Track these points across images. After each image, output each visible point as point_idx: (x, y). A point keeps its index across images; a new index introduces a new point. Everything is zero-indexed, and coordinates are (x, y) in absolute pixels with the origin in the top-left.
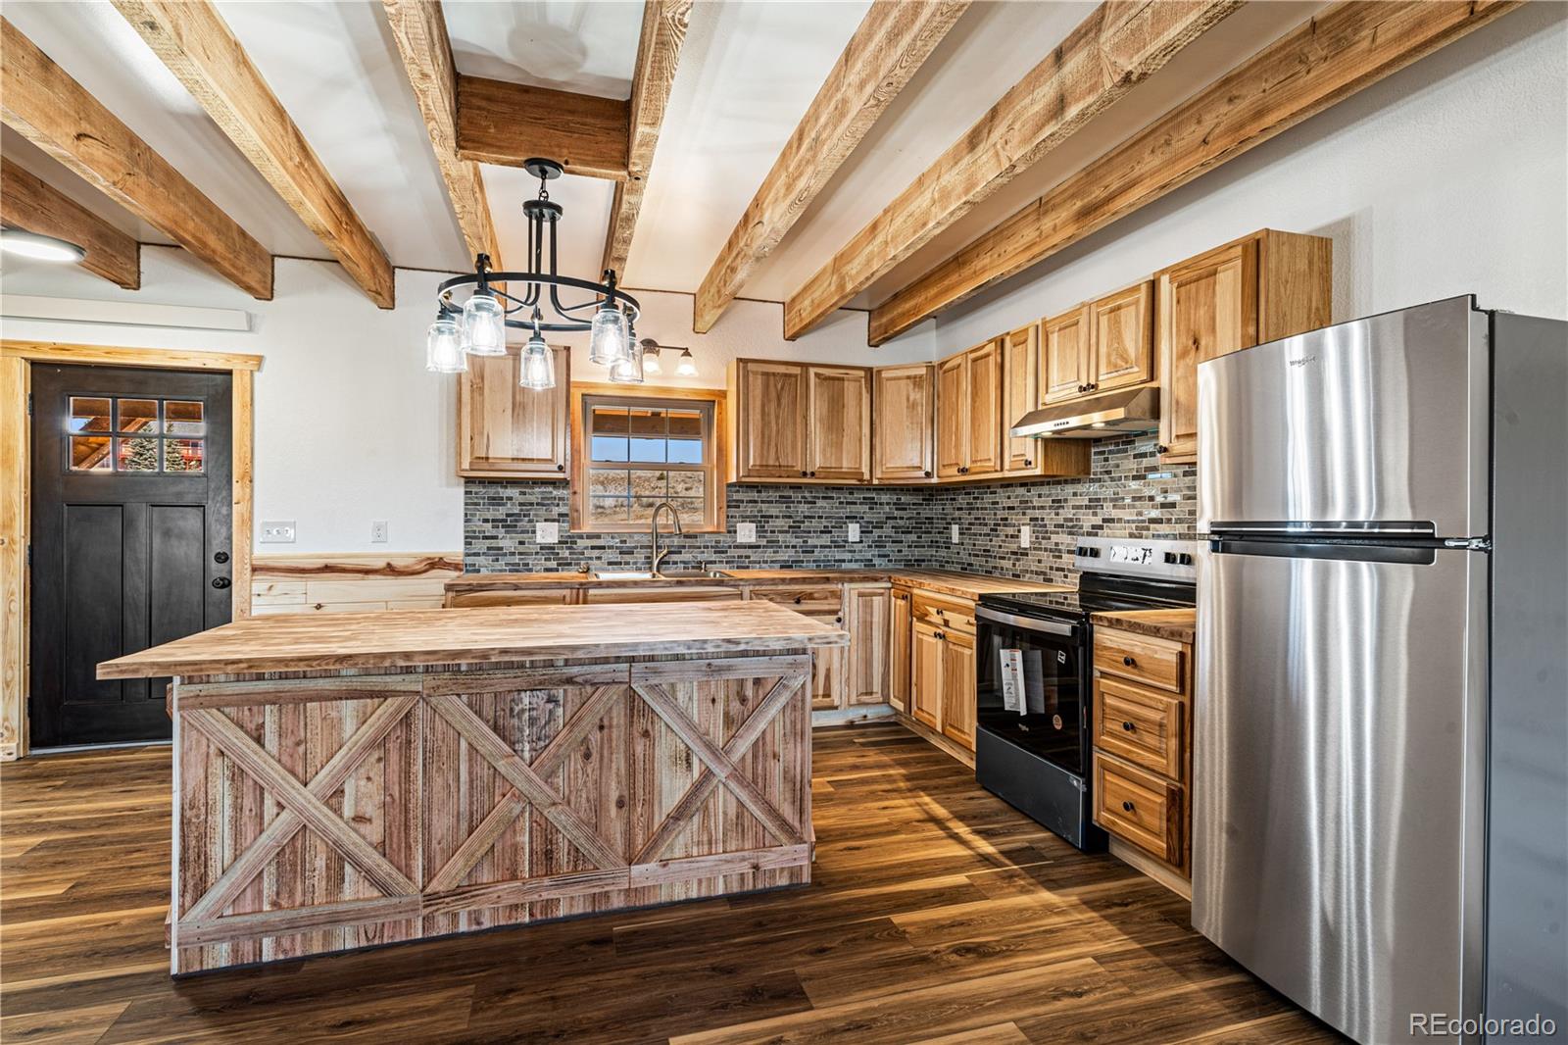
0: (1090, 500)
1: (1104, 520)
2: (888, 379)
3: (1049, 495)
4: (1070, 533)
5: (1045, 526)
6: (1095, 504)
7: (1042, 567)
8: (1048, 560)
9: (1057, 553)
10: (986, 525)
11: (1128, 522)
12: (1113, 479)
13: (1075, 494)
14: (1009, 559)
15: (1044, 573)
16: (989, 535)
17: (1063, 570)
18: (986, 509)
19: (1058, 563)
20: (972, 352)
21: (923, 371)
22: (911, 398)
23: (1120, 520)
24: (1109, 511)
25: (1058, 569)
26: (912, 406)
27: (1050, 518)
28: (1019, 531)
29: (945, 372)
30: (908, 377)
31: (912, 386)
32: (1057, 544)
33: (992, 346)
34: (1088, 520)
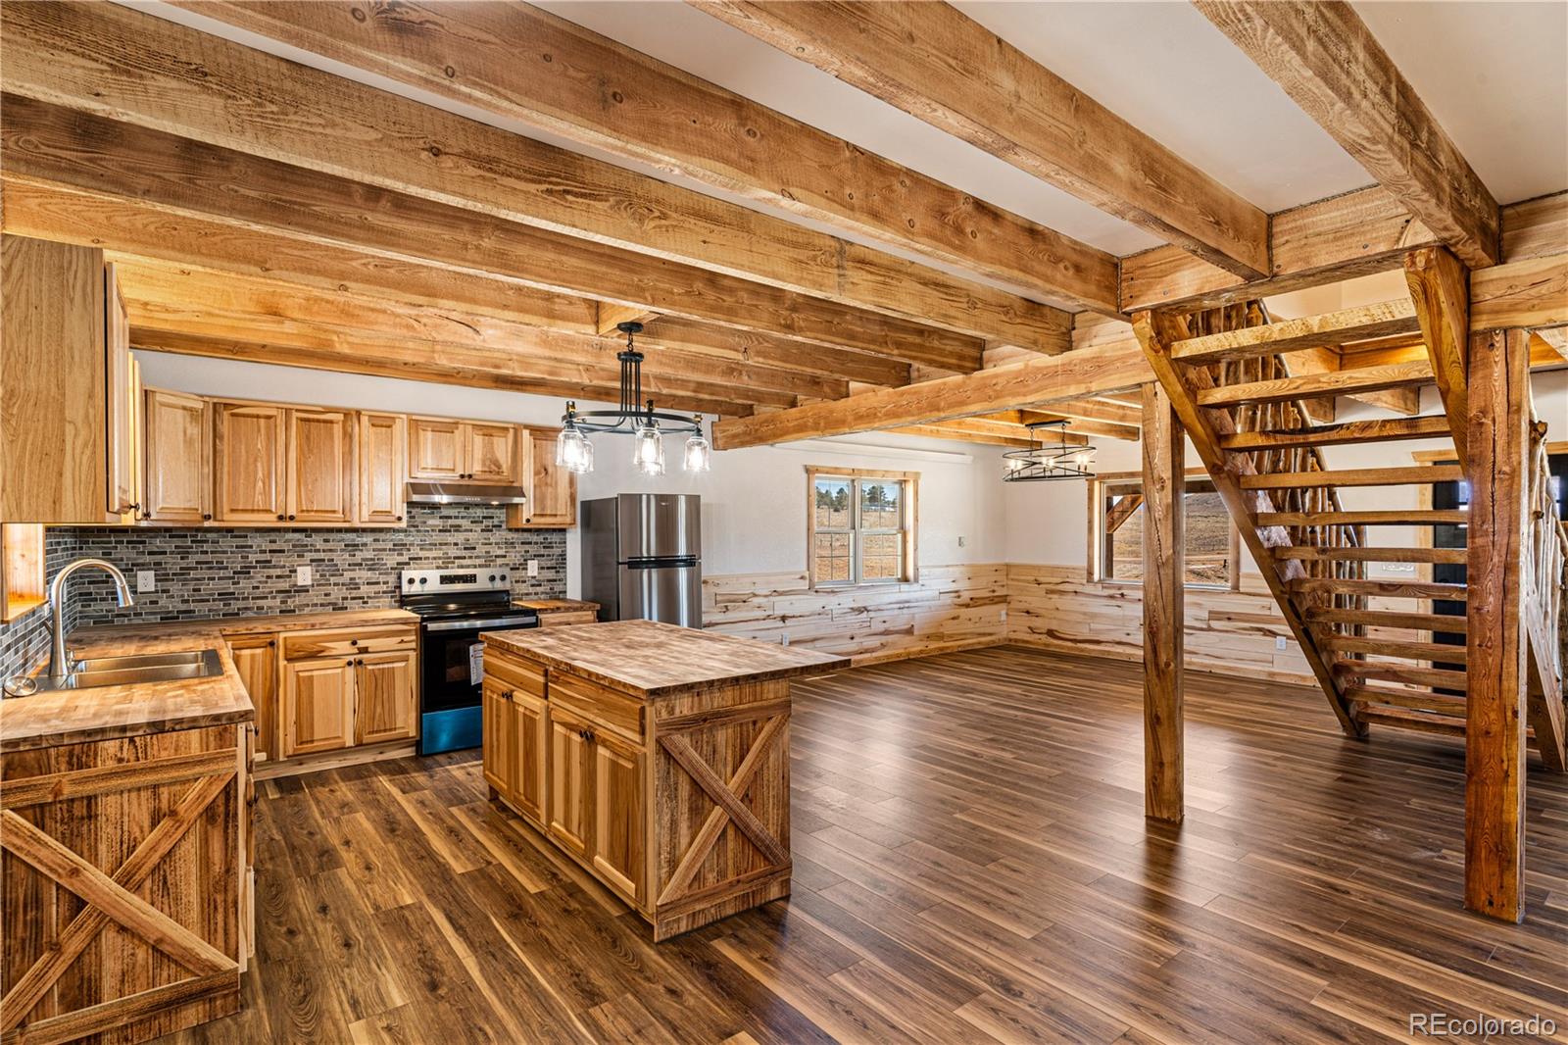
0: (394, 545)
1: (410, 559)
2: (162, 404)
3: (343, 540)
4: (369, 570)
5: (336, 565)
6: (400, 547)
7: (332, 599)
8: (337, 594)
9: (353, 585)
10: (226, 568)
11: (435, 558)
12: (418, 531)
13: (375, 540)
14: (275, 598)
15: (336, 604)
16: (233, 578)
17: (362, 598)
18: (226, 552)
19: (355, 593)
20: (297, 410)
21: (200, 405)
22: (189, 432)
23: (427, 558)
24: (415, 552)
25: (353, 599)
26: (189, 442)
27: (342, 559)
28: (295, 571)
29: (233, 415)
30: (184, 408)
31: (188, 419)
32: (351, 579)
33: (340, 417)
34: (391, 560)
